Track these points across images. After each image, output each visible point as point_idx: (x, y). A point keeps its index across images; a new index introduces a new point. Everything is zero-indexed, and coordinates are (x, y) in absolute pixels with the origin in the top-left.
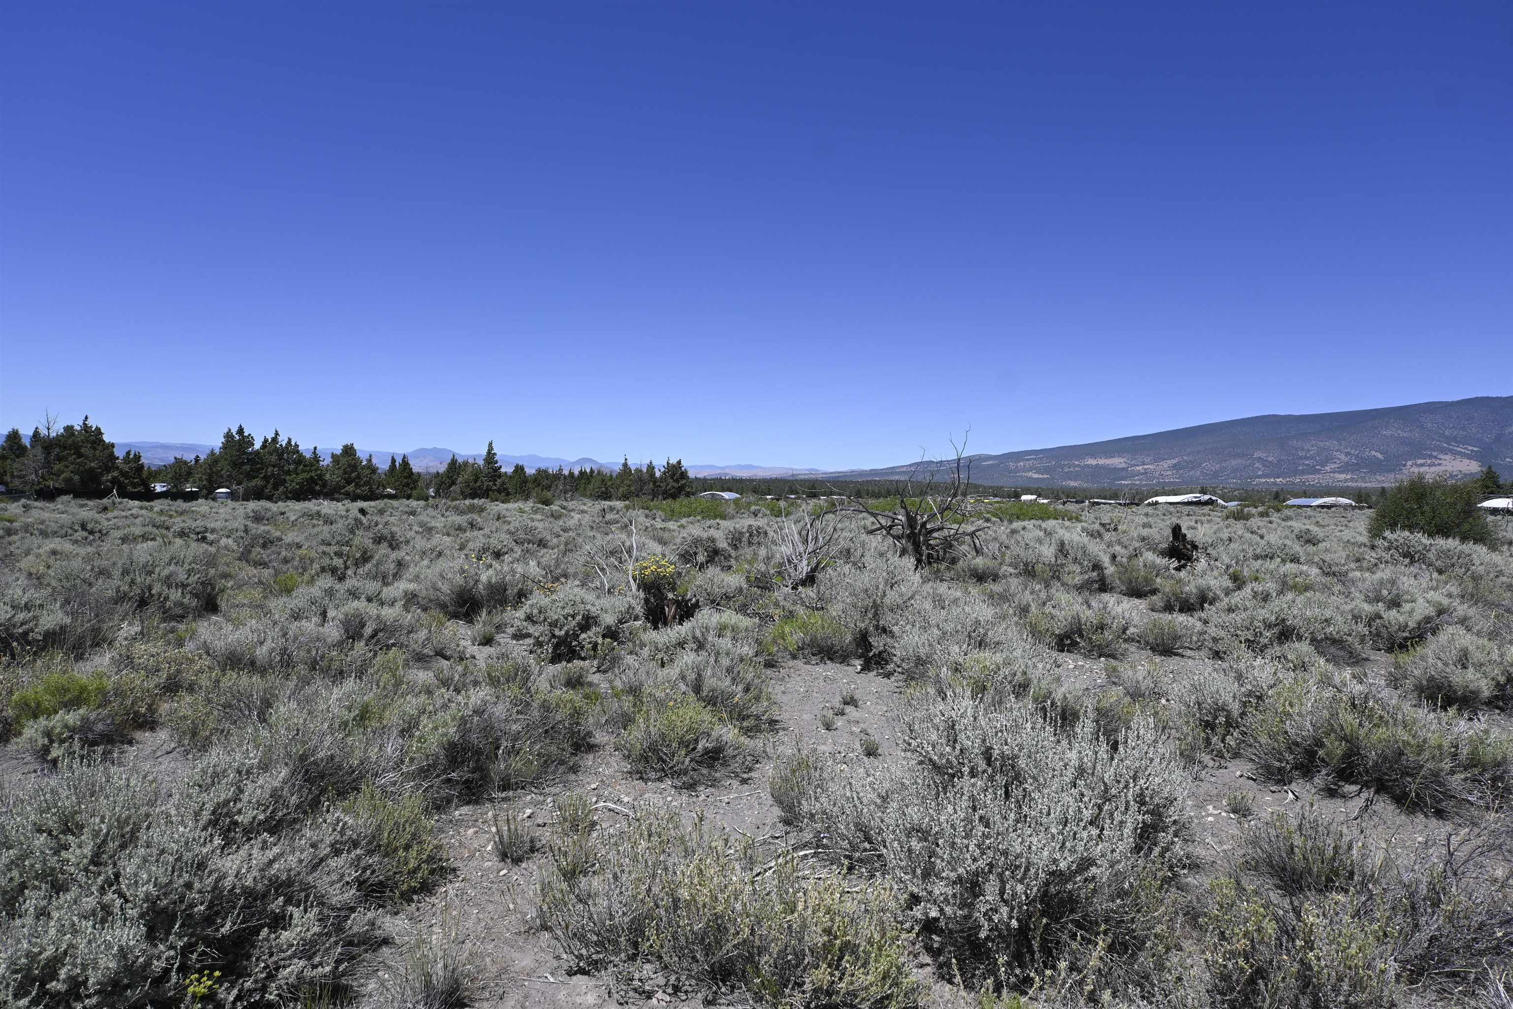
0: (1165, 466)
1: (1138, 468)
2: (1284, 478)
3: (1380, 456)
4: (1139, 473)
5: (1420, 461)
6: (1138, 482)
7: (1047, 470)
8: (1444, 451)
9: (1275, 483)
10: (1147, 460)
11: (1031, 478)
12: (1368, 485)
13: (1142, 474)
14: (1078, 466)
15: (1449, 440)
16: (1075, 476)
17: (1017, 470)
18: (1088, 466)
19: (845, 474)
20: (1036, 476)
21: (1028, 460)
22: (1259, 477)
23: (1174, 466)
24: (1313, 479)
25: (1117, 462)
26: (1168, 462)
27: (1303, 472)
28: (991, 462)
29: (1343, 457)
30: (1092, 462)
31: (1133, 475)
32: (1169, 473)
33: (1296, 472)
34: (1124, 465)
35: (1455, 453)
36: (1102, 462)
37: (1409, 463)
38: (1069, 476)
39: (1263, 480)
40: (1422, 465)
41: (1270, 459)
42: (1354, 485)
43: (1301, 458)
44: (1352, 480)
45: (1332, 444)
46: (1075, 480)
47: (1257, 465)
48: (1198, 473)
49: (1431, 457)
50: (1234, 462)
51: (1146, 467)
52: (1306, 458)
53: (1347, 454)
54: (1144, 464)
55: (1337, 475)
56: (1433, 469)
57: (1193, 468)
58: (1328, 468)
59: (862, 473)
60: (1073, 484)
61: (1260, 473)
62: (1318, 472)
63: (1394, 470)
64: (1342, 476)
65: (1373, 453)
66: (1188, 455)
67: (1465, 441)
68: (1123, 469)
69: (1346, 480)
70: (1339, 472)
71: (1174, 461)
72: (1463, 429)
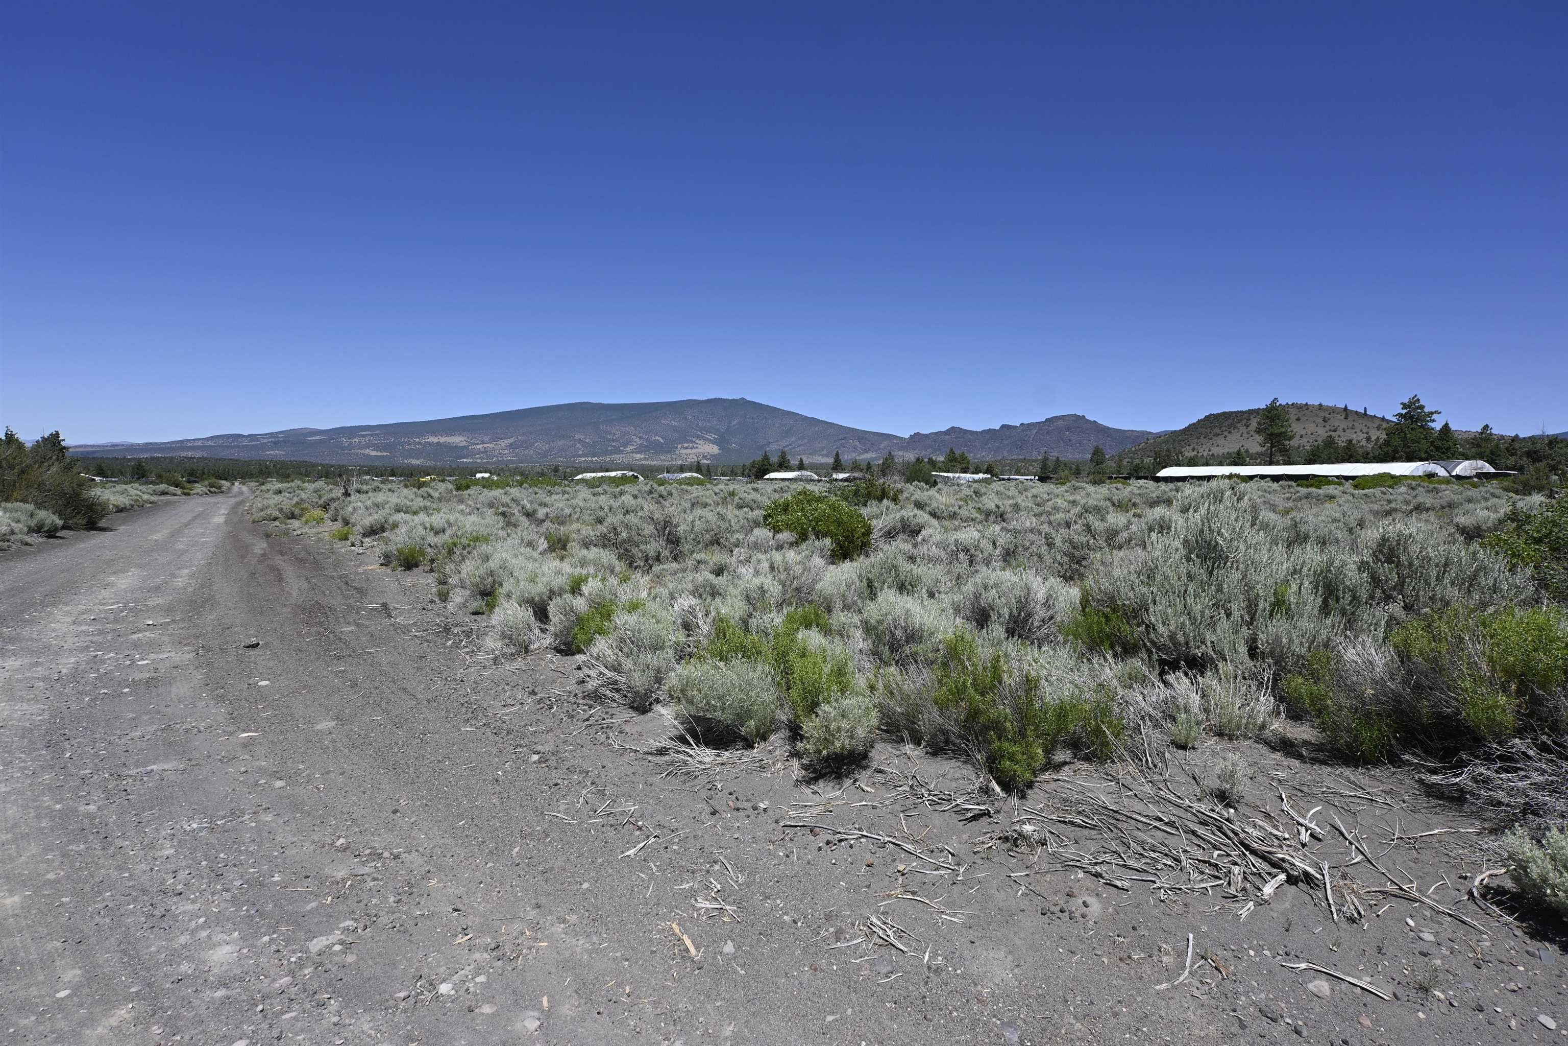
0: (503, 445)
1: (478, 447)
2: (598, 457)
3: (661, 440)
4: (479, 452)
5: (686, 445)
6: (479, 461)
7: (384, 448)
8: (699, 438)
9: (592, 461)
10: (486, 439)
11: (368, 455)
12: (654, 463)
13: (483, 452)
14: (419, 443)
15: (702, 429)
16: (416, 454)
17: (351, 447)
18: (429, 443)
19: (103, 448)
20: (374, 453)
21: (363, 436)
22: (580, 456)
23: (511, 446)
24: (618, 458)
25: (458, 440)
26: (506, 441)
27: (611, 453)
28: (318, 438)
29: (638, 440)
30: (433, 439)
31: (473, 454)
32: (506, 452)
33: (606, 453)
34: (464, 444)
35: (706, 439)
36: (443, 439)
37: (679, 446)
38: (411, 454)
39: (583, 459)
40: (687, 448)
41: (587, 441)
42: (646, 463)
43: (609, 440)
44: (645, 459)
45: (629, 429)
46: (417, 458)
47: (578, 445)
48: (532, 452)
49: (692, 442)
50: (560, 443)
51: (486, 446)
52: (613, 441)
53: (641, 438)
54: (483, 443)
55: (635, 455)
56: (694, 451)
57: (527, 448)
58: (628, 449)
59: (131, 448)
60: (414, 462)
61: (581, 452)
62: (621, 452)
63: (669, 452)
64: (638, 456)
65: (657, 438)
66: (523, 435)
67: (709, 431)
68: (466, 447)
69: (641, 459)
70: (636, 453)
71: (511, 441)
72: (709, 421)
